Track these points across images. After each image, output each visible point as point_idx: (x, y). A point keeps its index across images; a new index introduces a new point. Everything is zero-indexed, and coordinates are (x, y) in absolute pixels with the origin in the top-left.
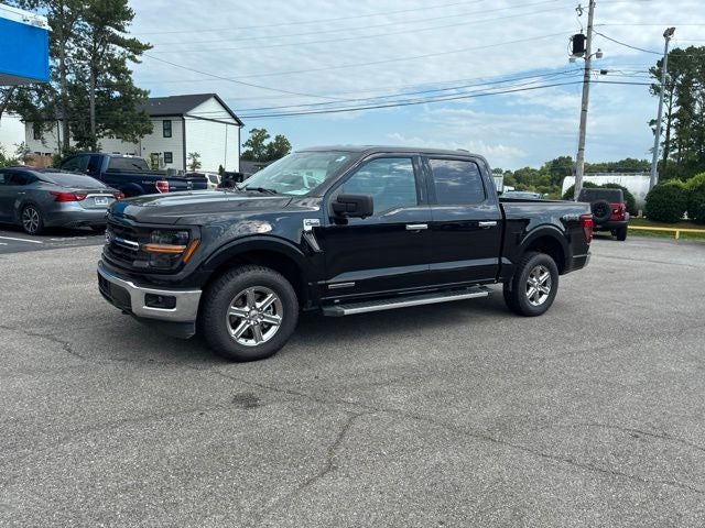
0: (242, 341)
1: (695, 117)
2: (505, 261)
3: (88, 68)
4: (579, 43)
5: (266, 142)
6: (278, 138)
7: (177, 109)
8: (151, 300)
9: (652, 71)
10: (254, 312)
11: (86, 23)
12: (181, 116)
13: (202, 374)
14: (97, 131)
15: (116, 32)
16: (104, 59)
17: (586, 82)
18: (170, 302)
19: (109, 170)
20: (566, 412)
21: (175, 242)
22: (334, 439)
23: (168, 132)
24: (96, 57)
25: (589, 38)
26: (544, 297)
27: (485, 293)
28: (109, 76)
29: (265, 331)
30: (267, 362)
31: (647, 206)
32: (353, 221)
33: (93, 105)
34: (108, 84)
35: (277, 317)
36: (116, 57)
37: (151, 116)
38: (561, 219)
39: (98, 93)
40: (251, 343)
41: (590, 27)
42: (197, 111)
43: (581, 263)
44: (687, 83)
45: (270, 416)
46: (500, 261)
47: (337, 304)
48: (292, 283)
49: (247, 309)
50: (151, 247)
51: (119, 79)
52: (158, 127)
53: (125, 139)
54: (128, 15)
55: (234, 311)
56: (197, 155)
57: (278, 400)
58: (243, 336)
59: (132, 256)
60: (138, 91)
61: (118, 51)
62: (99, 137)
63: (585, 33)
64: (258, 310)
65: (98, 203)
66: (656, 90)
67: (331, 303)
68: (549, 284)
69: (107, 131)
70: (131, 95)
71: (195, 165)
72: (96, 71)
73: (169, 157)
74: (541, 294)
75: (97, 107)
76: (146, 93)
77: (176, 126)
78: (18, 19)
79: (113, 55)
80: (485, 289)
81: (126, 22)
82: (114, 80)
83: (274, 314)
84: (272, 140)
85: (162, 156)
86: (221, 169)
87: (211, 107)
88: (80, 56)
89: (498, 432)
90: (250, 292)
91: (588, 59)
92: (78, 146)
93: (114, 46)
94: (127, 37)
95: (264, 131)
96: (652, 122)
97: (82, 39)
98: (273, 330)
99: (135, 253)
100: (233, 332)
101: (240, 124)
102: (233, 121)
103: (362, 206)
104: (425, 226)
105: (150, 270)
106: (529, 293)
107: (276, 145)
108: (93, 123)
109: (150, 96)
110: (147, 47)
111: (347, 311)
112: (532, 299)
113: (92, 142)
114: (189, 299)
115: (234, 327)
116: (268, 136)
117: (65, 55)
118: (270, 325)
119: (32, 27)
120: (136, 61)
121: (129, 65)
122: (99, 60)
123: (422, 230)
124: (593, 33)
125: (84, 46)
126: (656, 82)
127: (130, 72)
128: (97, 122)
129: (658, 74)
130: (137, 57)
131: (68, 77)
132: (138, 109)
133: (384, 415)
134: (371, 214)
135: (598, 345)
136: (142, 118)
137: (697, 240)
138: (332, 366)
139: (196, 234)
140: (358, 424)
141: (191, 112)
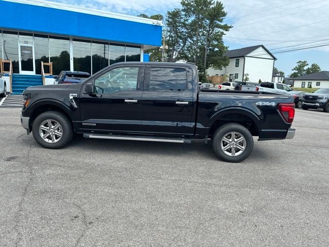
0: (47, 140)
2: (199, 126)
5: (305, 68)
6: (313, 65)
7: (241, 54)
11: (207, 21)
12: (243, 57)
15: (218, 22)
23: (237, 65)
24: (209, 34)
26: (240, 152)
28: (214, 42)
33: (206, 55)
34: (214, 45)
37: (230, 58)
40: (50, 141)
42: (251, 54)
46: (196, 124)
49: (48, 128)
51: (218, 42)
52: (233, 62)
54: (224, 14)
55: (43, 127)
56: (248, 75)
64: (52, 129)
68: (245, 143)
70: (222, 48)
71: (247, 79)
72: (209, 41)
73: (237, 76)
74: (237, 150)
75: (208, 56)
76: (227, 48)
77: (241, 61)
78: (151, 23)
81: (224, 17)
82: (216, 43)
84: (310, 66)
85: (234, 75)
86: (260, 81)
88: (203, 35)
94: (222, 24)
95: (305, 62)
101: (275, 59)
102: (271, 57)
104: (136, 101)
107: (312, 69)
108: (205, 62)
110: (230, 27)
111: (91, 136)
113: (204, 70)
116: (308, 65)
117: (199, 35)
119: (156, 26)
120: (224, 34)
121: (224, 37)
123: (135, 103)
128: (207, 62)
131: (199, 44)
132: (224, 55)
139: (29, 97)
141: (248, 55)
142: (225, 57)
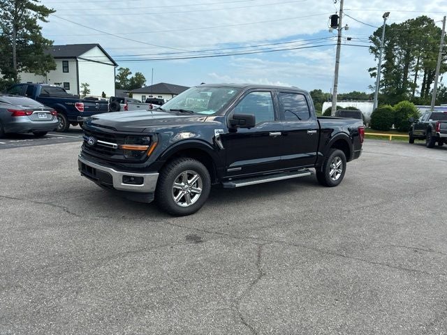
0: (180, 204)
1: (395, 67)
3: (11, 25)
4: (335, 21)
5: (129, 77)
6: (137, 74)
7: (72, 54)
8: (126, 179)
9: (370, 38)
10: (186, 186)
12: (75, 58)
13: (159, 224)
14: (18, 67)
15: (30, 1)
16: (22, 20)
17: (339, 44)
18: (140, 181)
19: (42, 95)
20: (374, 240)
21: (142, 143)
22: (256, 259)
23: (66, 69)
24: (17, 18)
25: (340, 17)
26: (339, 175)
27: (309, 173)
28: (25, 31)
29: (192, 197)
30: (194, 216)
31: (371, 120)
32: (240, 130)
33: (15, 51)
34: (25, 36)
35: (199, 189)
36: (30, 17)
37: (55, 58)
38: (349, 129)
39: (17, 42)
41: (341, 10)
42: (85, 56)
43: (357, 155)
44: (391, 46)
45: (213, 247)
46: (317, 153)
47: (230, 181)
48: (208, 168)
49: (183, 184)
50: (125, 146)
51: (32, 32)
52: (59, 65)
53: (37, 73)
55: (176, 185)
56: (87, 85)
57: (212, 238)
58: (180, 201)
59: (111, 152)
60: (46, 41)
61: (32, 14)
62: (19, 71)
63: (338, 14)
64: (188, 184)
65: (41, 117)
66: (373, 50)
67: (227, 180)
68: (341, 167)
69: (24, 67)
70: (40, 43)
71: (86, 92)
72: (17, 27)
73: (67, 85)
74: (337, 173)
75: (17, 51)
76: (51, 42)
77: (72, 65)
79: (28, 16)
80: (308, 171)
82: (29, 33)
83: (197, 187)
84: (133, 75)
85: (63, 85)
87: (95, 53)
88: (5, 17)
89: (344, 251)
90: (185, 174)
91: (340, 31)
92: (5, 77)
93: (29, 10)
94: (38, 4)
95: (128, 69)
96: (370, 70)
97: (7, 5)
98: (197, 197)
99: (114, 150)
100: (175, 198)
101: (115, 65)
102: (110, 63)
103: (248, 121)
104: (280, 133)
105: (125, 161)
106: (331, 173)
107: (136, 79)
108: (15, 62)
109: (54, 44)
110: (52, 11)
111: (237, 185)
112: (332, 176)
113: (14, 75)
114: (151, 178)
115: (176, 195)
116: (130, 73)
118: (195, 194)
120: (45, 21)
121: (39, 23)
122: (19, 20)
123: (278, 136)
124: (343, 14)
125: (9, 10)
126: (373, 45)
127: (40, 28)
128: (17, 61)
129: (374, 40)
130: (45, 18)
132: (46, 53)
133: (277, 244)
134: (253, 127)
135: (375, 202)
136: (49, 59)
137: (403, 141)
138: (233, 218)
139: (155, 138)
140: (265, 250)
141: (82, 56)
142: (49, 56)
